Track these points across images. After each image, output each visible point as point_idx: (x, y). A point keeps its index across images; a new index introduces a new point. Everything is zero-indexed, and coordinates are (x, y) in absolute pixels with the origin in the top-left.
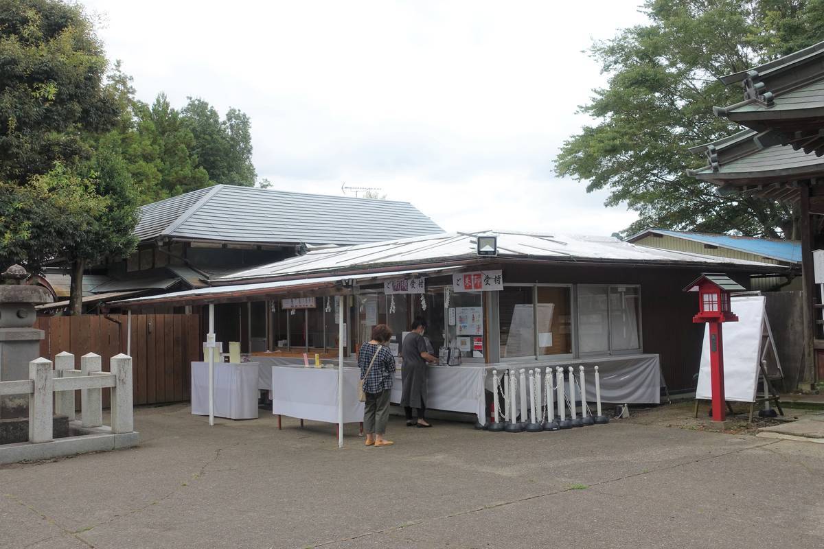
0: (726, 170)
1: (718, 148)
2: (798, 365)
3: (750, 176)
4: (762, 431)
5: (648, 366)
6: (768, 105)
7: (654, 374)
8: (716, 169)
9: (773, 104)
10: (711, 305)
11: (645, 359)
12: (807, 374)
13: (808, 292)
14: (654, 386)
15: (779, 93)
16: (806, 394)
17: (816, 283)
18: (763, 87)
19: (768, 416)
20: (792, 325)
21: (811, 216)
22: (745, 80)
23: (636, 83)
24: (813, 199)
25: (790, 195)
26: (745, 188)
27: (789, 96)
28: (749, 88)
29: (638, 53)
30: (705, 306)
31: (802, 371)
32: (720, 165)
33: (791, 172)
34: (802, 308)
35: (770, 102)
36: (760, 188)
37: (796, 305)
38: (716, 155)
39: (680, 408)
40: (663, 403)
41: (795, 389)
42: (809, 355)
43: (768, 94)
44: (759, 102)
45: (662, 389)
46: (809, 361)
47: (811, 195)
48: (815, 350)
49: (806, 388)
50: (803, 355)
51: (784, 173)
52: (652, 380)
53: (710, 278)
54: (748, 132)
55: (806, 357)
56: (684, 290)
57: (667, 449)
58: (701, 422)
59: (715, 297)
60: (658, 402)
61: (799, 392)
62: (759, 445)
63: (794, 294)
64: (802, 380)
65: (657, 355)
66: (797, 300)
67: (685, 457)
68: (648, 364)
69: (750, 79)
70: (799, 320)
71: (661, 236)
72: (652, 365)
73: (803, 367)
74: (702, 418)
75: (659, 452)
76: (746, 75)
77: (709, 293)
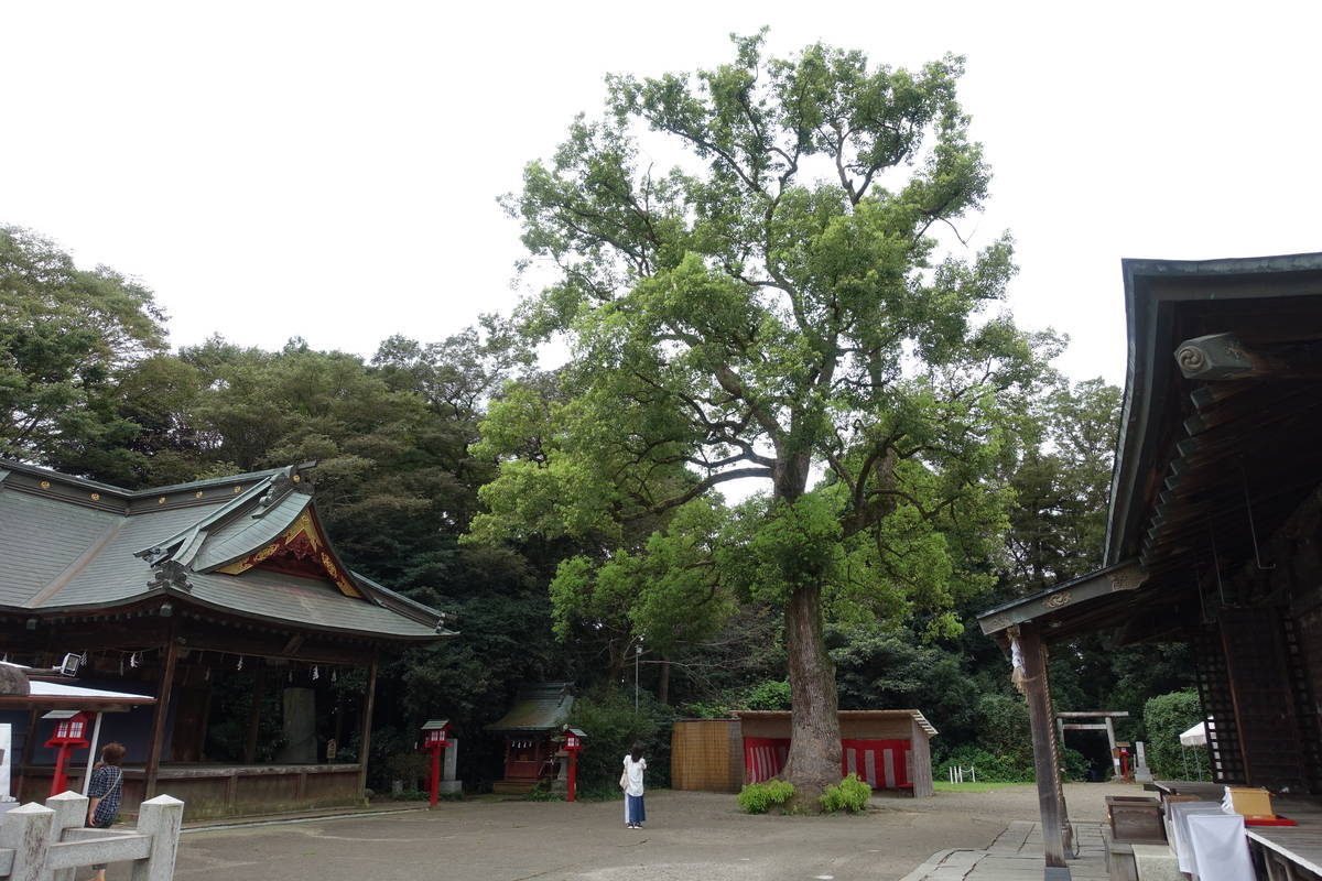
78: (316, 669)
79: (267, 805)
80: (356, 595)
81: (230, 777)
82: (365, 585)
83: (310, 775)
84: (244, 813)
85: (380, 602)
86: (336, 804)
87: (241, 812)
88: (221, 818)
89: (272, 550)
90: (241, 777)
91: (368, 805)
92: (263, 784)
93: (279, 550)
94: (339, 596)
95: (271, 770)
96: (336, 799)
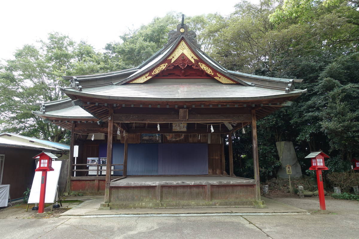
0: (48, 113)
1: (45, 105)
2: (64, 186)
3: (57, 117)
4: (61, 215)
5: (4, 190)
6: (80, 90)
7: (6, 193)
8: (44, 113)
9: (82, 90)
10: (44, 164)
11: (3, 187)
12: (67, 189)
13: (71, 160)
14: (5, 199)
15: (84, 87)
16: (66, 196)
17: (74, 157)
18: (78, 84)
19: (57, 207)
20: (63, 171)
21: (75, 134)
22: (71, 80)
23: (4, 78)
24: (76, 128)
25: (66, 126)
26: (54, 121)
27: (88, 89)
28: (72, 83)
29: (6, 68)
30: (41, 164)
31: (65, 188)
32: (46, 111)
33: (72, 118)
34: (68, 166)
35: (81, 89)
36: (60, 122)
37: (65, 165)
38: (45, 107)
39: (17, 207)
40: (8, 206)
41: (62, 195)
42: (69, 182)
43: (80, 87)
44: (76, 89)
45: (9, 199)
46: (68, 184)
47: (76, 126)
48: (71, 180)
49: (66, 194)
50: (67, 182)
51: (70, 118)
52: (5, 196)
53: (46, 153)
54: (69, 99)
55: (67, 183)
56: (33, 158)
57: (22, 232)
58: (30, 214)
59: (46, 161)
60: (7, 206)
61: (63, 196)
62: (62, 222)
63: (65, 160)
64: (65, 191)
65: (9, 185)
66: (66, 163)
67: (33, 235)
68: (4, 189)
69: (74, 80)
70: (66, 170)
71: (10, 136)
72: (6, 190)
73: (66, 186)
74: (30, 212)
75: (19, 235)
76: (72, 78)
77: (44, 159)
78: (212, 127)
79: (182, 202)
80: (232, 82)
81: (155, 186)
82: (234, 75)
83: (212, 186)
84: (167, 206)
85: (250, 83)
86: (235, 204)
87: (165, 205)
88: (151, 208)
89: (163, 67)
90: (163, 187)
91: (262, 206)
92: (180, 191)
93: (168, 66)
94: (218, 84)
95: (183, 182)
96: (237, 201)
